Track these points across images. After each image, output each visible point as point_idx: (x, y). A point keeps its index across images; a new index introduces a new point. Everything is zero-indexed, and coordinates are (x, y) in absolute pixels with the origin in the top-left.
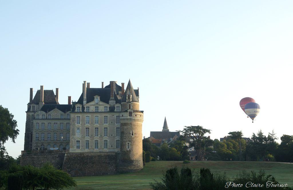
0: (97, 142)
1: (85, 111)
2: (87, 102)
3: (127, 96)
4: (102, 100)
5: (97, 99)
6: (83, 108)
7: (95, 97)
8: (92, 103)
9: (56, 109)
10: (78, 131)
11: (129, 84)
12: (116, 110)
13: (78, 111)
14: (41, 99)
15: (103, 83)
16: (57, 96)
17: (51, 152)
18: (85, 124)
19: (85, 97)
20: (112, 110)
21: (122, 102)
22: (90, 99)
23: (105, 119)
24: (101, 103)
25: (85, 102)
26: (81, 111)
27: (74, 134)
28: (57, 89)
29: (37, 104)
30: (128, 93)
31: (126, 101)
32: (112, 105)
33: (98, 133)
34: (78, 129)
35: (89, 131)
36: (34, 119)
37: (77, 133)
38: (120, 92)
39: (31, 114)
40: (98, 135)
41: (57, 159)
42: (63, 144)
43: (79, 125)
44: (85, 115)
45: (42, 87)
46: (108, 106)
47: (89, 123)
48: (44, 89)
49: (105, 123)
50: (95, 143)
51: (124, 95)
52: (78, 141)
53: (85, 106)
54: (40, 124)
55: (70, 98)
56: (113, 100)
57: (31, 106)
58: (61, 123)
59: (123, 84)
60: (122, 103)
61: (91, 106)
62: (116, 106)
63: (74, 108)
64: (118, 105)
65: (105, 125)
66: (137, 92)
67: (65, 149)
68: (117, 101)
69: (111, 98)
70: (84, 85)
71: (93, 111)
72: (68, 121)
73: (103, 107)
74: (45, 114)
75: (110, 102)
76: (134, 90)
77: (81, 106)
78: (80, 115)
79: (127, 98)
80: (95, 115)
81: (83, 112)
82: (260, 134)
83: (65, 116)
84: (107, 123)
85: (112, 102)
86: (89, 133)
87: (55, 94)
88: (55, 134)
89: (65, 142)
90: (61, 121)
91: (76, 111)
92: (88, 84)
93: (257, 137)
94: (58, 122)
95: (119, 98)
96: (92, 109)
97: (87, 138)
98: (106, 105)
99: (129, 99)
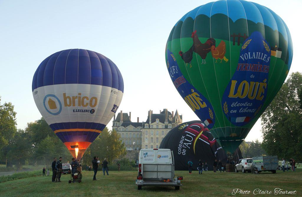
0: (157, 146)
1: (151, 127)
2: (152, 123)
3: (176, 119)
4: (160, 121)
5: (158, 120)
6: (149, 126)
7: (157, 119)
8: (155, 123)
9: (131, 125)
10: (146, 139)
11: (177, 112)
12: (168, 128)
13: (147, 128)
14: (121, 119)
15: (160, 111)
16: (130, 117)
17: (130, 151)
18: (150, 135)
19: (150, 119)
20: (166, 127)
21: (172, 123)
22: (153, 121)
23: (162, 132)
24: (160, 123)
25: (150, 122)
26: (148, 128)
27: (144, 141)
28: (130, 113)
29: (119, 121)
30: (176, 117)
31: (175, 122)
32: (166, 124)
33: (158, 141)
34: (147, 138)
35: (153, 139)
36: (118, 131)
37: (146, 141)
38: (170, 116)
39: (115, 128)
40: (158, 142)
41: (134, 156)
42: (135, 146)
43: (147, 136)
44: (151, 130)
45: (121, 111)
46: (164, 125)
47: (153, 135)
48: (123, 112)
49: (162, 135)
50: (157, 147)
51: (174, 118)
52: (147, 146)
53: (151, 125)
54: (121, 134)
55: (138, 118)
56: (166, 121)
57: (115, 122)
58: (133, 134)
59: (173, 112)
61: (154, 125)
62: (168, 125)
63: (144, 126)
64: (170, 124)
65: (162, 136)
66: (181, 117)
67: (136, 149)
68: (170, 122)
69: (166, 120)
70: (149, 112)
71: (155, 128)
72: (138, 133)
73: (161, 125)
74: (124, 128)
75: (165, 122)
77: (148, 125)
78: (148, 130)
79: (175, 120)
80: (157, 130)
81: (149, 128)
82: (257, 141)
83: (136, 129)
84: (163, 135)
85: (166, 123)
86: (153, 141)
87: (129, 116)
88: (130, 141)
89: (136, 145)
90: (134, 133)
91: (145, 127)
92: (152, 111)
93: (254, 143)
94: (132, 133)
95: (171, 119)
96: (155, 126)
97: (152, 144)
98: (163, 124)
99: (177, 121)
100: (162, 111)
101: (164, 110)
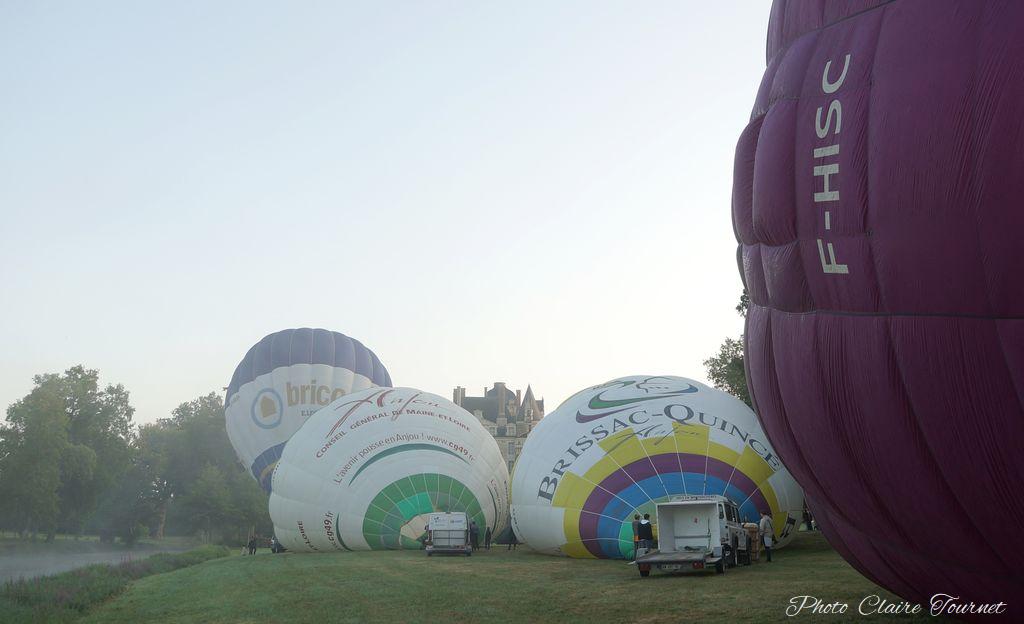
3: (526, 411)
4: (485, 417)
5: (478, 415)
7: (475, 412)
11: (529, 391)
12: (507, 434)
15: (486, 389)
20: (502, 433)
24: (485, 422)
30: (528, 406)
31: (523, 420)
32: (502, 425)
38: (512, 402)
46: (496, 427)
51: (521, 409)
56: (502, 416)
59: (519, 392)
60: (518, 422)
62: (507, 427)
64: (511, 425)
66: (541, 404)
68: (511, 420)
69: (501, 414)
70: (456, 392)
73: (487, 428)
75: (499, 419)
76: (537, 401)
79: (526, 414)
85: (502, 421)
92: (464, 390)
95: (513, 411)
98: (492, 425)
99: (529, 415)
100: (491, 387)
101: (496, 384)
